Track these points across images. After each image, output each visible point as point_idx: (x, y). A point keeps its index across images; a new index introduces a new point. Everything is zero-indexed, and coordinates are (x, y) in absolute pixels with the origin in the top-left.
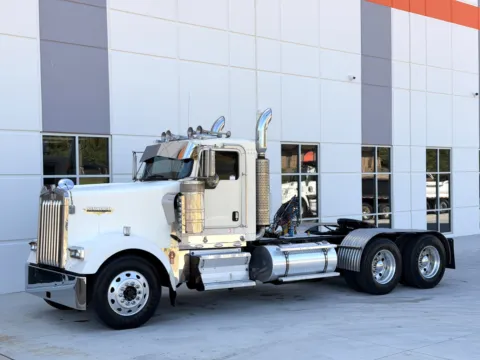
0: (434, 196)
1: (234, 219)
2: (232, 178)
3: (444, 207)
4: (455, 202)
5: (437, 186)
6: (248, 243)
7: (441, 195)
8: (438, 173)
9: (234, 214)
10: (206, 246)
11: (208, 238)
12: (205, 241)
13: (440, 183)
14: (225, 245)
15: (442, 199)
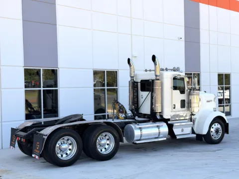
0: (222, 97)
3: (226, 103)
4: (232, 101)
5: (223, 92)
7: (226, 97)
8: (224, 86)
13: (225, 91)
15: (226, 99)
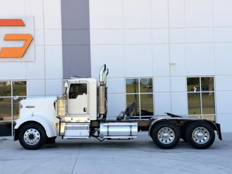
1: (84, 111)
2: (84, 94)
6: (91, 121)
9: (84, 109)
10: (72, 121)
11: (73, 118)
12: (72, 119)
14: (80, 122)
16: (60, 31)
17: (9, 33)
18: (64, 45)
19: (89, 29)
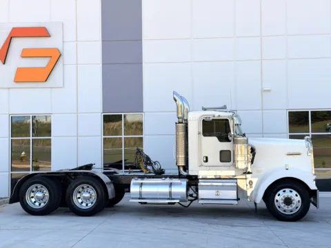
16: (99, 44)
17: (27, 46)
18: (105, 64)
19: (140, 40)
